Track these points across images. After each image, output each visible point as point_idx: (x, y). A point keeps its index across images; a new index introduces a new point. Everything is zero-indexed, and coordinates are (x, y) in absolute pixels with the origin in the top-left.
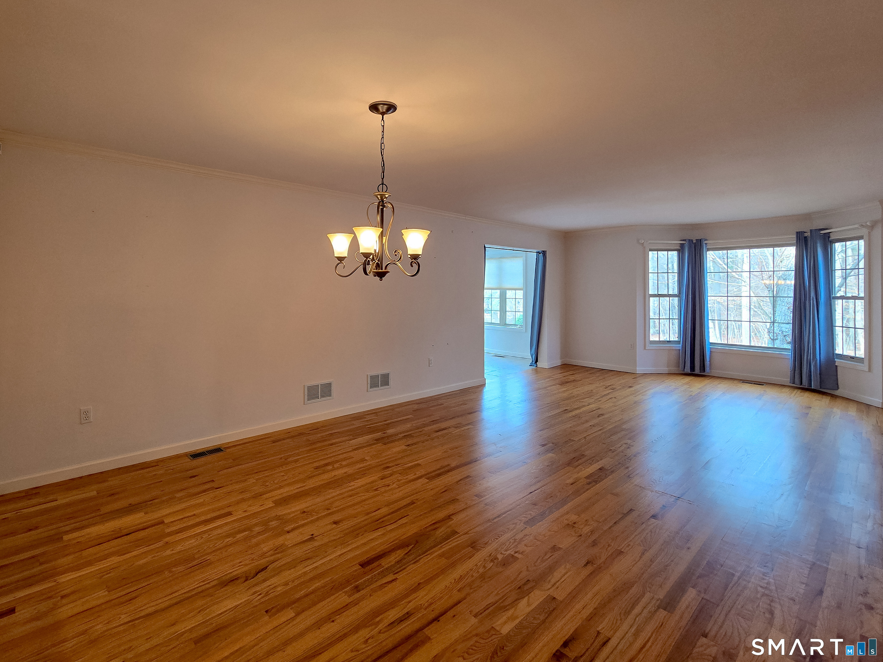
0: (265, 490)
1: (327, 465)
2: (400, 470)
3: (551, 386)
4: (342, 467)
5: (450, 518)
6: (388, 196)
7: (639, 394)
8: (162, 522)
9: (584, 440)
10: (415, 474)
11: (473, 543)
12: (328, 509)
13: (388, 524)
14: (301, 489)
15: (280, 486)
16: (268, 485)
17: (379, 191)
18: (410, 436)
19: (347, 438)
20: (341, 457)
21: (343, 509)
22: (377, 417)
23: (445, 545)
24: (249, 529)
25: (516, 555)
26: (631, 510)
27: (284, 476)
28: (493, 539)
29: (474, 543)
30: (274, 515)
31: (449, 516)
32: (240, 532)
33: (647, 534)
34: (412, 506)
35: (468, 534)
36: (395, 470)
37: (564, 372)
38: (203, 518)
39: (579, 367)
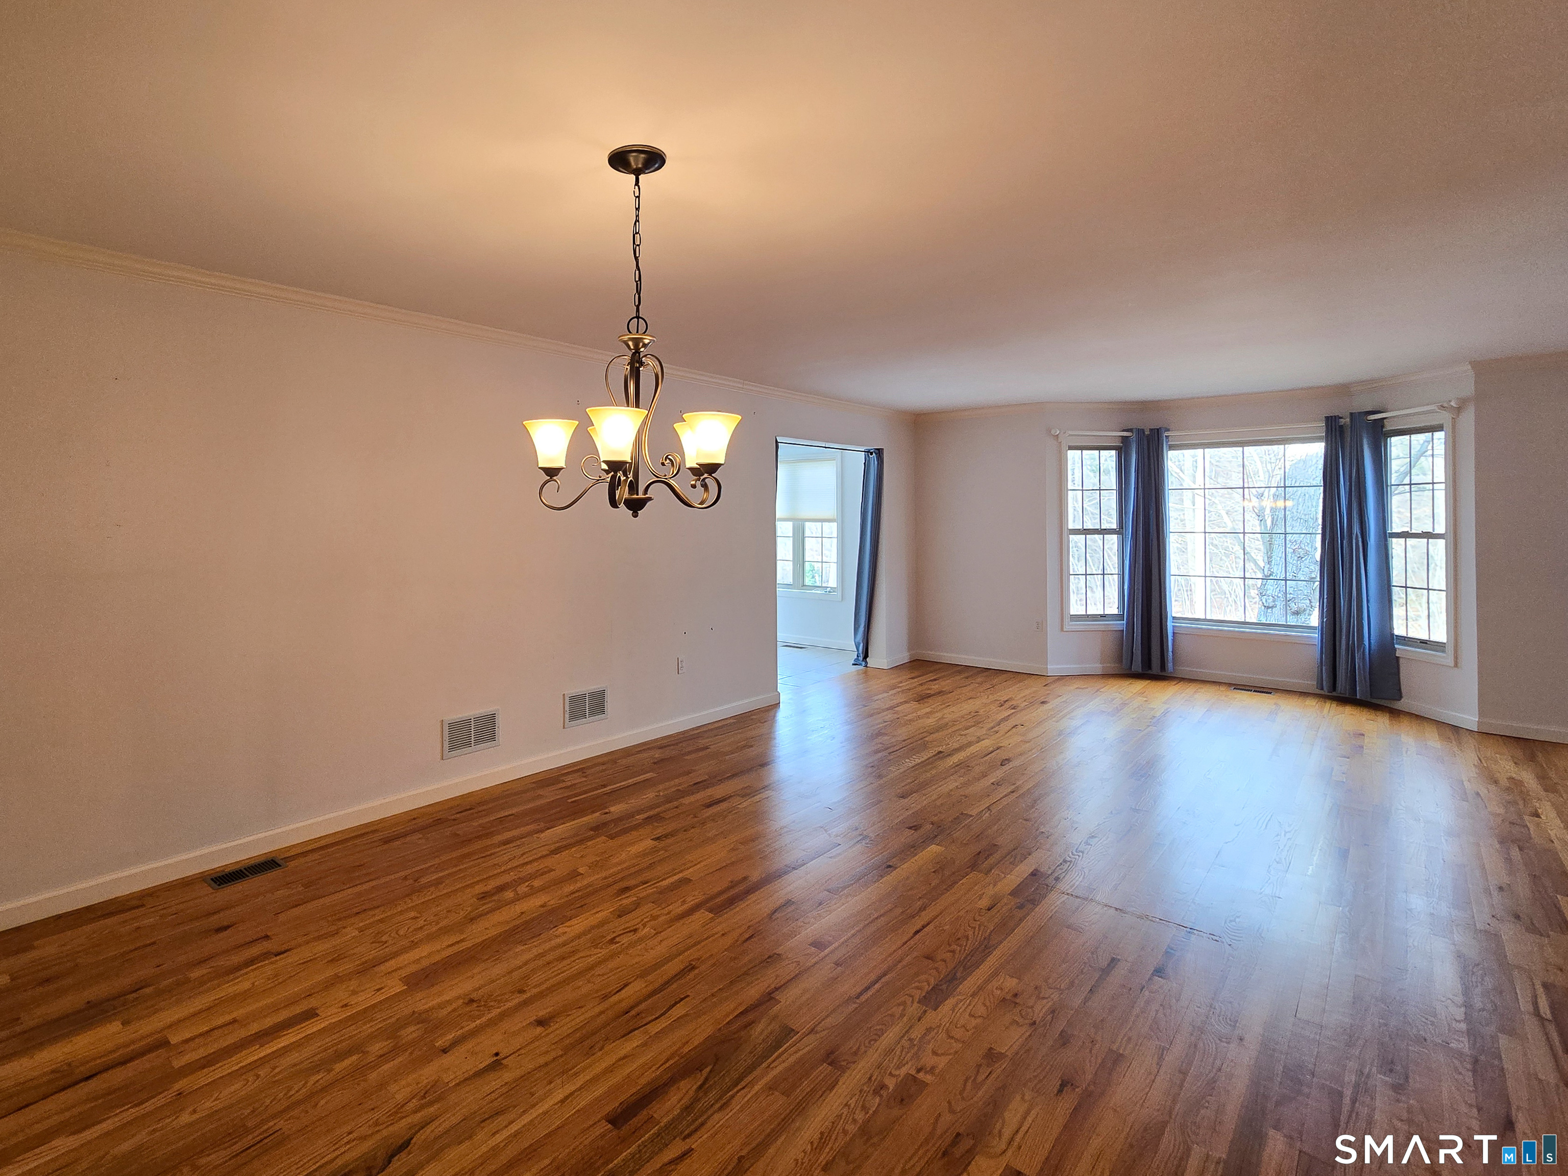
0: (382, 952)
1: (501, 889)
2: (653, 893)
3: (902, 703)
4: (533, 892)
5: (772, 998)
6: (648, 341)
7: (1064, 717)
8: (164, 1043)
9: (987, 815)
10: (684, 902)
11: (830, 1053)
12: (521, 991)
13: (650, 1018)
14: (456, 949)
15: (413, 942)
16: (386, 942)
17: (630, 332)
18: (657, 818)
19: (532, 827)
20: (530, 869)
21: (551, 990)
22: (584, 779)
23: (774, 1061)
24: (357, 1048)
25: (921, 1076)
26: (1113, 961)
27: (417, 918)
28: (867, 1042)
29: (832, 1052)
30: (407, 1011)
31: (770, 994)
32: (340, 1056)
33: (1157, 1011)
34: (692, 975)
35: (817, 1033)
36: (641, 895)
37: (920, 676)
38: (254, 1028)
39: (942, 665)
